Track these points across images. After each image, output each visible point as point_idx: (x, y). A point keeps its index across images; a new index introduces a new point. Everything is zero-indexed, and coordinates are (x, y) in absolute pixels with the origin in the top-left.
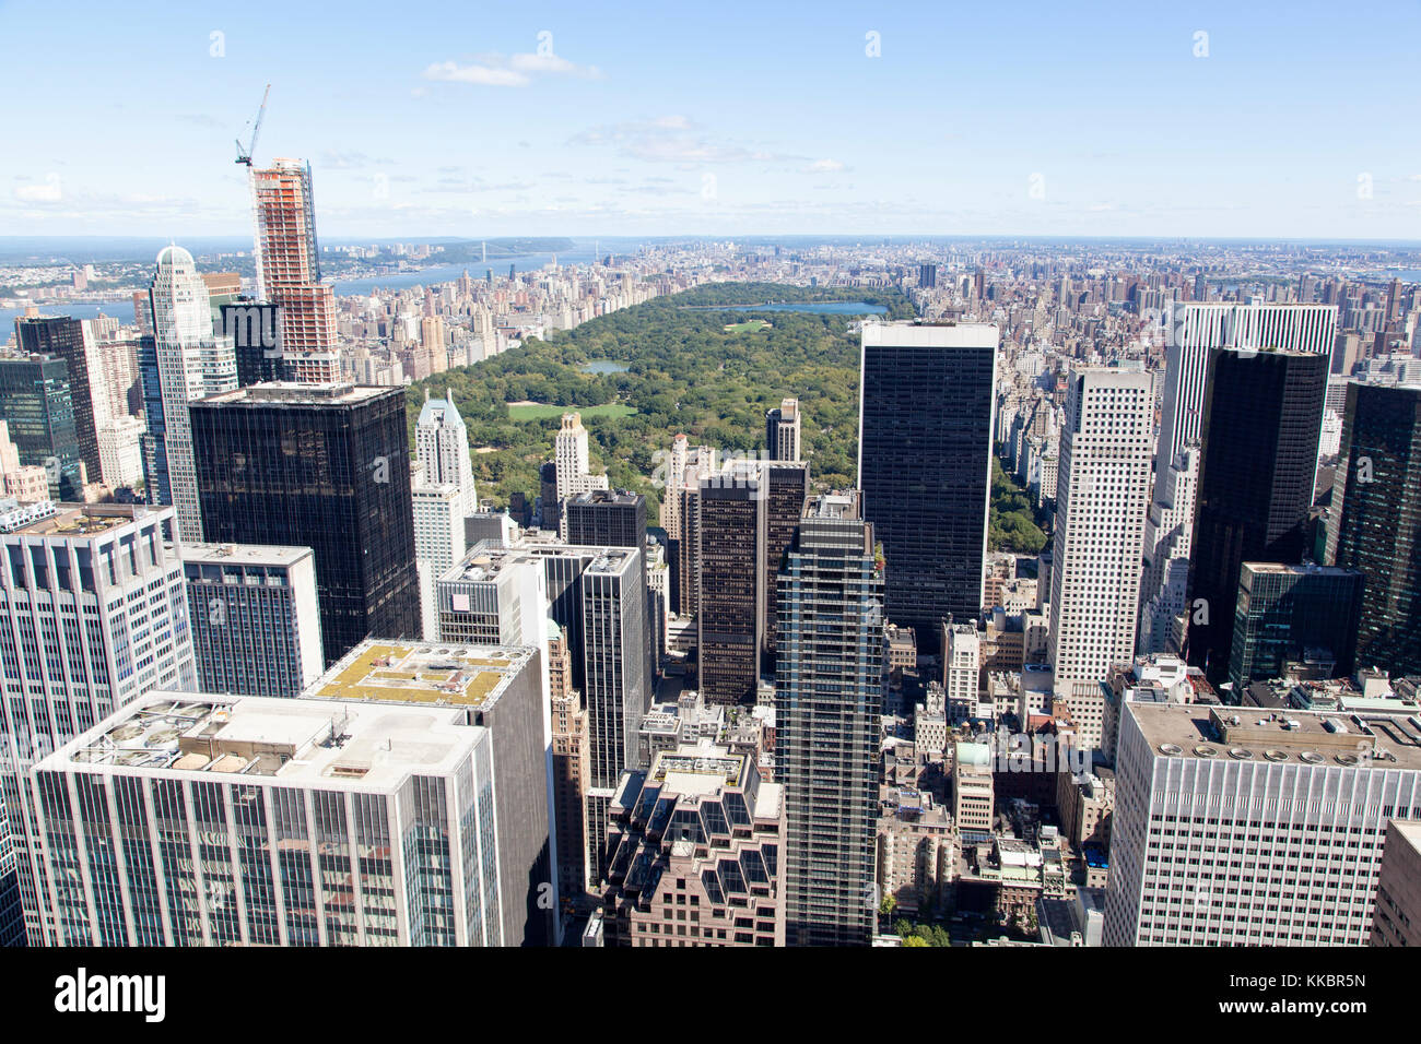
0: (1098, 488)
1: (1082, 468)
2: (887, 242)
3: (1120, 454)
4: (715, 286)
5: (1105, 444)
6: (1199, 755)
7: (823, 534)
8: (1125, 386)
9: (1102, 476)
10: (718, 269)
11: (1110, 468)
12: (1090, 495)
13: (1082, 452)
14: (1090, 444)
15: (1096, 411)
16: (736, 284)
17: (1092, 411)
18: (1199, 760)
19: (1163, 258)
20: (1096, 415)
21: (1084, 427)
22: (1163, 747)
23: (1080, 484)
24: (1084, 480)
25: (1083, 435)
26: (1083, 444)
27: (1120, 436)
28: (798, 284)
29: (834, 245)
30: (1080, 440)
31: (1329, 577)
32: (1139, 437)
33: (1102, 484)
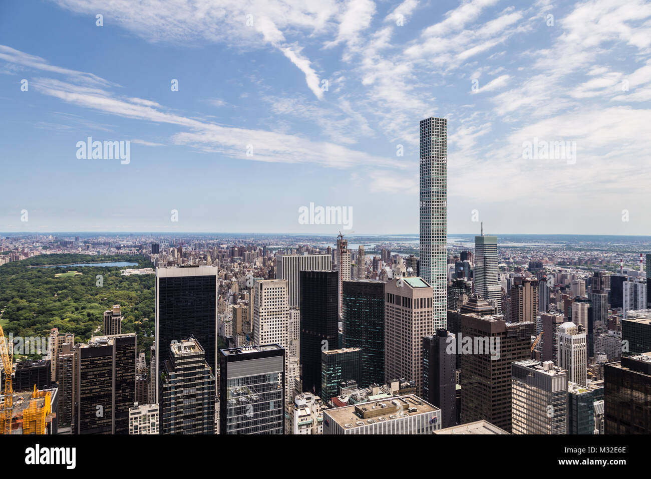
0: (270, 328)
1: (264, 321)
2: (131, 235)
3: (277, 313)
4: (45, 256)
5: (272, 310)
6: (358, 425)
7: (186, 361)
8: (277, 287)
9: (272, 323)
10: (45, 248)
11: (275, 320)
12: (268, 332)
13: (264, 314)
14: (267, 310)
15: (268, 297)
16: (57, 254)
17: (266, 297)
18: (360, 427)
19: (247, 240)
20: (268, 299)
21: (264, 304)
22: (345, 425)
23: (264, 327)
24: (265, 326)
25: (264, 307)
26: (264, 311)
27: (277, 306)
28: (90, 254)
29: (106, 236)
30: (262, 309)
31: (349, 353)
32: (284, 306)
33: (272, 326)
